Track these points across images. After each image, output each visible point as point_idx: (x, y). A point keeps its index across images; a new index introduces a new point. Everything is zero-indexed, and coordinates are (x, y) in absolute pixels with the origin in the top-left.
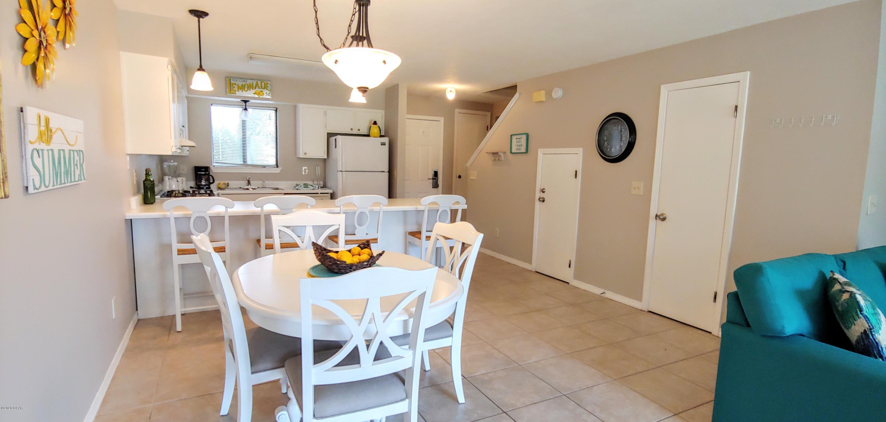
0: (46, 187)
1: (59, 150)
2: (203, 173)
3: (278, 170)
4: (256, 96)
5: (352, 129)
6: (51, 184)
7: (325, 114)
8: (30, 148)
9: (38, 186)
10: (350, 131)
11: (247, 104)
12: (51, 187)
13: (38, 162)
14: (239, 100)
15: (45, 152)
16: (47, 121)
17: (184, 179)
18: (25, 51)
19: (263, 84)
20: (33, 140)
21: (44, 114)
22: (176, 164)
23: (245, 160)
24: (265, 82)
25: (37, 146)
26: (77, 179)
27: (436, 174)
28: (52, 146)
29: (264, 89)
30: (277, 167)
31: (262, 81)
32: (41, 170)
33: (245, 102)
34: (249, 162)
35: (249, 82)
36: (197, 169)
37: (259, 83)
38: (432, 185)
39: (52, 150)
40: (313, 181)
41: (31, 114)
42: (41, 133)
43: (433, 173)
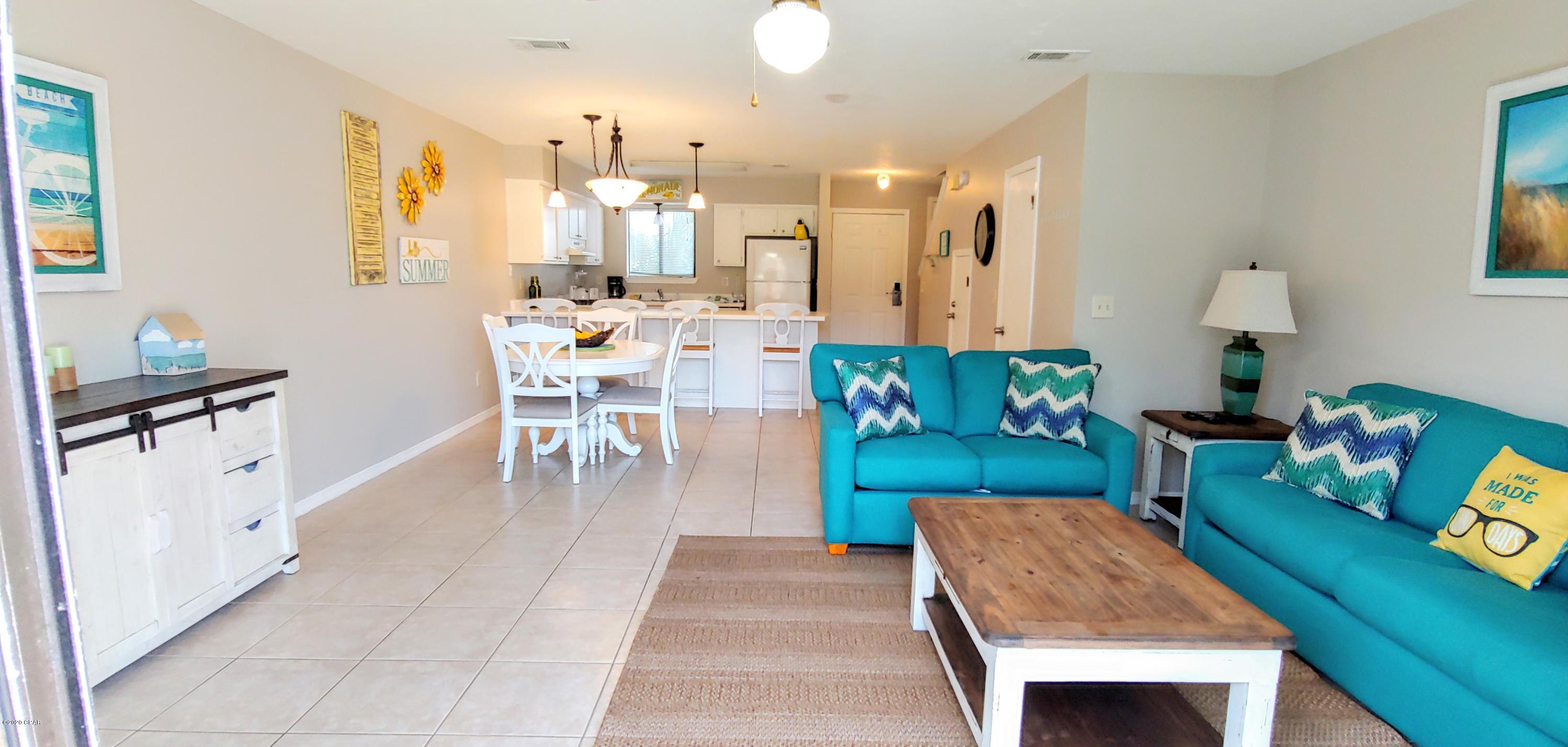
0: (413, 280)
1: (425, 261)
2: (615, 283)
3: (694, 281)
4: (666, 198)
5: (774, 231)
6: (418, 279)
7: (742, 213)
8: (402, 259)
9: (407, 280)
10: (772, 232)
11: (660, 206)
12: (417, 281)
13: (408, 267)
14: (652, 203)
15: (413, 262)
16: (415, 244)
17: (597, 290)
18: (402, 207)
19: (673, 185)
20: (404, 255)
21: (413, 240)
22: (585, 273)
23: (661, 269)
24: (676, 182)
25: (409, 258)
26: (440, 279)
27: (897, 286)
28: (418, 258)
29: (674, 189)
30: (695, 277)
31: (672, 181)
32: (410, 270)
33: (658, 205)
34: (665, 272)
35: (659, 183)
36: (610, 279)
37: (669, 183)
38: (892, 301)
39: (419, 261)
40: (733, 294)
41: (404, 241)
42: (410, 251)
43: (893, 286)
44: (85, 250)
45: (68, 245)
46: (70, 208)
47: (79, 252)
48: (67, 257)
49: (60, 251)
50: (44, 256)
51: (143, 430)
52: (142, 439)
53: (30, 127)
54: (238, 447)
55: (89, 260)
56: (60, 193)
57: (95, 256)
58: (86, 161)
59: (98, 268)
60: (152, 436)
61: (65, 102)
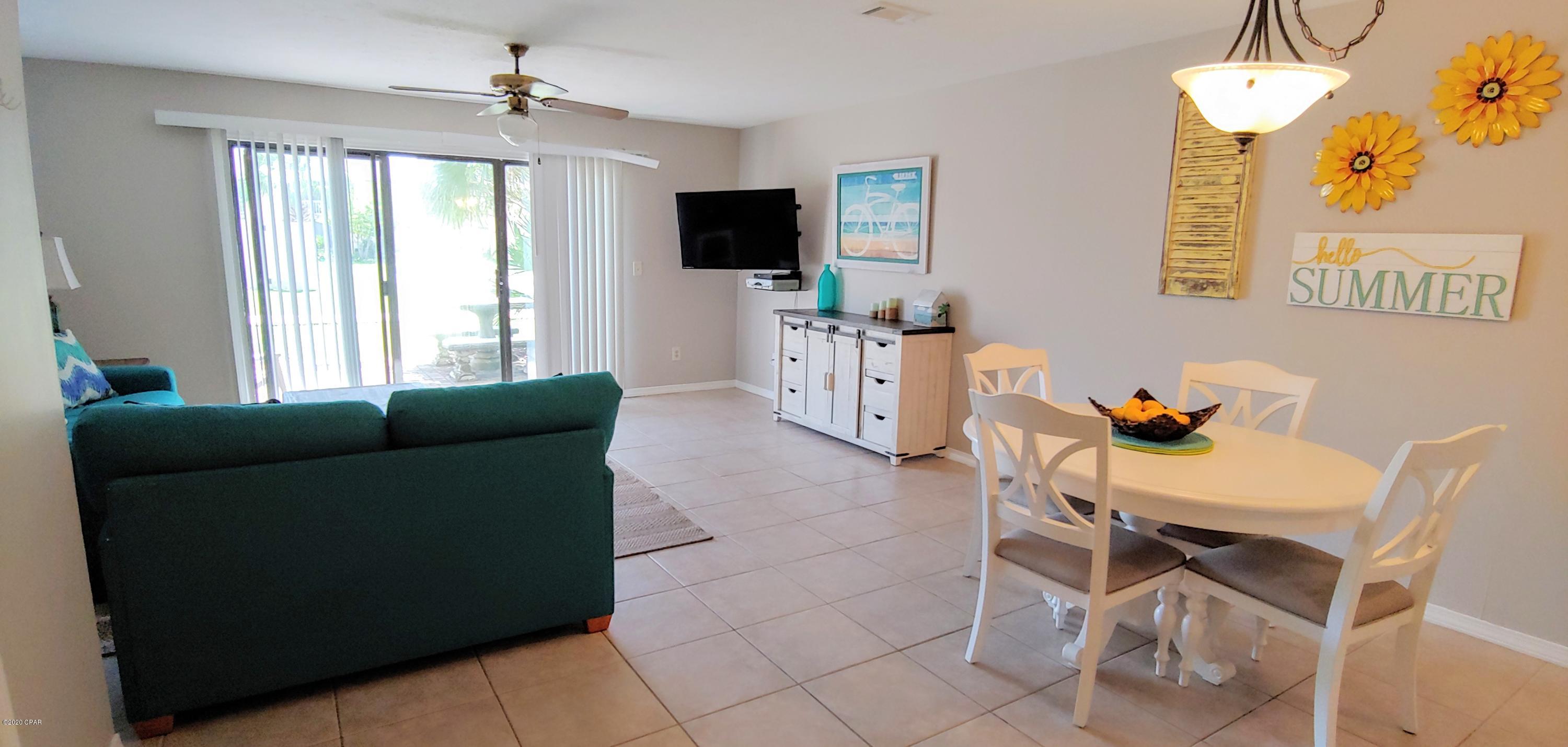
0: (1323, 303)
1: (1381, 272)
6: (1342, 302)
9: (1301, 300)
12: (1339, 306)
13: (1310, 279)
15: (1332, 272)
20: (1302, 261)
21: (1340, 237)
26: (1454, 311)
32: (1314, 285)
39: (1356, 271)
42: (1325, 255)
44: (915, 252)
45: (907, 249)
46: (910, 230)
47: (911, 253)
48: (905, 255)
49: (903, 252)
50: (897, 255)
51: (830, 332)
52: (828, 336)
53: (898, 193)
54: (875, 365)
55: (915, 257)
56: (906, 223)
57: (917, 255)
58: (918, 205)
59: (916, 262)
60: (832, 337)
61: (913, 175)
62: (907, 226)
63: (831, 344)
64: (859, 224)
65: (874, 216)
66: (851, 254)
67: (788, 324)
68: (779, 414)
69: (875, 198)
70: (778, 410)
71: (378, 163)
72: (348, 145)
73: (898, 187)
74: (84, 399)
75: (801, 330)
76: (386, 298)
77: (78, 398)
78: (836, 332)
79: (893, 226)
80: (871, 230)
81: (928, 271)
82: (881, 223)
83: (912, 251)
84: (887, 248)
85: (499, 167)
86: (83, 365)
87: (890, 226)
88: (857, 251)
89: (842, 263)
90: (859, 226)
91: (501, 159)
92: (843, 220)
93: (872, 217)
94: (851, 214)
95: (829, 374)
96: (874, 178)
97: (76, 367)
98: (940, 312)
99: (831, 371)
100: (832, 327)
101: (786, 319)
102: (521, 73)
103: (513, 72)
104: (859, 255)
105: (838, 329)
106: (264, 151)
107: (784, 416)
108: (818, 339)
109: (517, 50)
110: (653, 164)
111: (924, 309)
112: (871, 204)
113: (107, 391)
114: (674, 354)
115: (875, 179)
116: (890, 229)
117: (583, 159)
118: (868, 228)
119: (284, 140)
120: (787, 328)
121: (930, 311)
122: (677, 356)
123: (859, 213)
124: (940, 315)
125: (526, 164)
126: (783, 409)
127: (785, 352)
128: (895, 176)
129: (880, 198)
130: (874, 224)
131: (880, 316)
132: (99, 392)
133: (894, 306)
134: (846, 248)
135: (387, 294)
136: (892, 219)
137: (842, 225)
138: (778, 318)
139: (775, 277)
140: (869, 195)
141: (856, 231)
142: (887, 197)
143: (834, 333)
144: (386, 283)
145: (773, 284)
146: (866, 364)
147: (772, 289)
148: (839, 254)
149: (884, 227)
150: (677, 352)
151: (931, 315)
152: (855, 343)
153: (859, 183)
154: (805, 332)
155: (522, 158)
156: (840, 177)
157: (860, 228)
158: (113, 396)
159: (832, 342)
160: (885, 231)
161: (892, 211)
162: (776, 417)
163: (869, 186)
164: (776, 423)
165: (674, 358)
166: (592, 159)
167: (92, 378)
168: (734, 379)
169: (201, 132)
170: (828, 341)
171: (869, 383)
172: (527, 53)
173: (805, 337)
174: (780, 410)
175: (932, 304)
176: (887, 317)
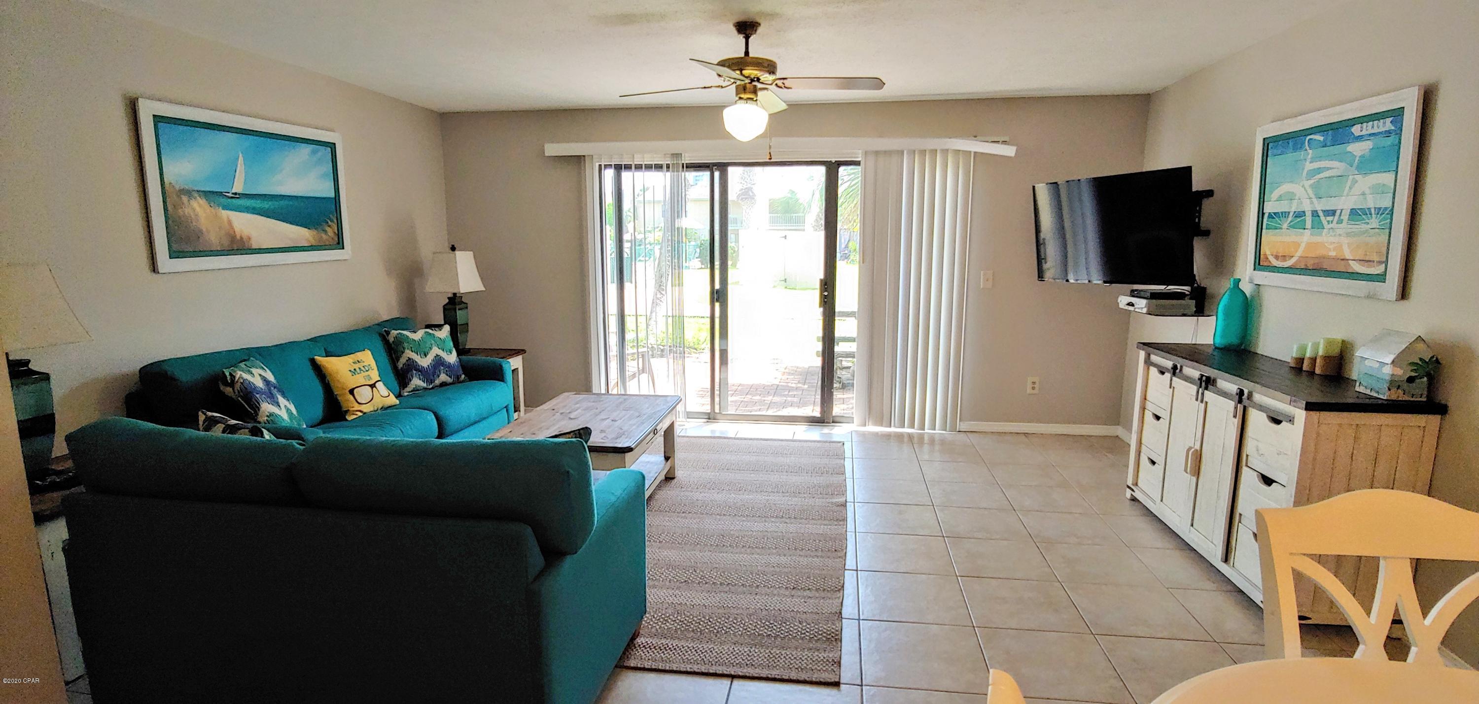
44: (1378, 260)
45: (1367, 255)
46: (1374, 222)
47: (1374, 261)
48: (1364, 266)
49: (1360, 260)
50: (1349, 265)
51: (1201, 387)
52: (1198, 392)
53: (1357, 158)
54: (1261, 452)
55: (1379, 270)
56: (1369, 209)
57: (1383, 267)
58: (1392, 176)
59: (1381, 278)
60: (1203, 394)
61: (1387, 125)
62: (1371, 214)
63: (1201, 404)
64: (1291, 214)
65: (1315, 200)
66: (1275, 262)
67: (1155, 365)
68: (1133, 490)
69: (1319, 170)
70: (1133, 485)
71: (717, 174)
72: (687, 160)
73: (1358, 149)
74: (437, 382)
75: (1168, 375)
76: (717, 305)
77: (432, 382)
78: (1210, 387)
79: (1345, 217)
80: (1309, 224)
81: (1404, 293)
82: (1324, 211)
83: (1376, 258)
84: (1333, 254)
85: (832, 169)
86: (443, 355)
87: (1340, 215)
88: (1284, 258)
89: (1262, 277)
90: (1290, 219)
91: (833, 160)
92: (1268, 208)
93: (1312, 203)
94: (1280, 199)
95: (1193, 450)
96: (1319, 137)
97: (437, 355)
98: (1413, 374)
99: (1198, 447)
100: (1204, 378)
101: (1154, 358)
102: (751, 55)
103: (743, 55)
104: (1287, 264)
105: (1214, 381)
106: (631, 171)
107: (1138, 495)
108: (1186, 390)
109: (746, 28)
110: (1009, 151)
111: (1377, 365)
112: (1311, 182)
113: (458, 377)
114: (1029, 385)
115: (1321, 138)
116: (1340, 222)
117: (923, 152)
118: (1305, 221)
119: (635, 160)
120: (1153, 371)
121: (1388, 371)
122: (1033, 388)
123: (1290, 196)
124: (1411, 380)
125: (857, 163)
126: (1139, 484)
127: (1149, 405)
128: (1356, 130)
129: (1328, 169)
130: (1315, 214)
131: (1306, 367)
132: (451, 378)
133: (1335, 351)
134: (1268, 253)
135: (717, 301)
136: (1345, 203)
137: (1266, 216)
138: (1142, 354)
139: (1154, 296)
140: (1309, 166)
141: (1285, 226)
142: (1337, 167)
143: (1206, 388)
144: (717, 291)
145: (1148, 306)
146: (1249, 447)
147: (1145, 312)
148: (1259, 263)
149: (1330, 218)
150: (1034, 383)
151: (1388, 378)
152: (1232, 409)
153: (1295, 149)
154: (1171, 380)
155: (855, 158)
156: (1267, 143)
157: (1291, 222)
158: (463, 382)
159: (1202, 401)
160: (1331, 226)
161: (1345, 193)
162: (1128, 493)
163: (1310, 151)
164: (1128, 502)
165: (1029, 391)
166: (934, 152)
167: (448, 367)
168: (1118, 425)
169: (579, 160)
170: (1197, 400)
171: (1248, 478)
172: (760, 30)
173: (1170, 387)
174: (1136, 484)
175: (1392, 357)
176: (1318, 371)
